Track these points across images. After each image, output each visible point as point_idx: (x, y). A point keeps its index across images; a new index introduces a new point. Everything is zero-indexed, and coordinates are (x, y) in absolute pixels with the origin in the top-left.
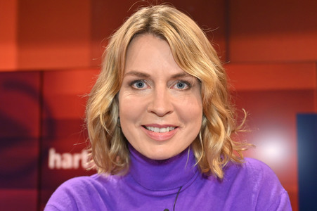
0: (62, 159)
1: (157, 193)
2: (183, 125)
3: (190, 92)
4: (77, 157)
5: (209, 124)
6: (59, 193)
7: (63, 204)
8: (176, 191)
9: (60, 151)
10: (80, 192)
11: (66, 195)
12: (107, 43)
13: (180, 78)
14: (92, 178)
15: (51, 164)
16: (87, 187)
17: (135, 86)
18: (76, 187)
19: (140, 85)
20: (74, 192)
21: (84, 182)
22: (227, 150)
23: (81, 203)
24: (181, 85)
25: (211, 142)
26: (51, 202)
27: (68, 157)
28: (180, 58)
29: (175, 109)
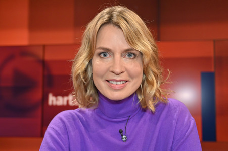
0: (57, 100)
1: (115, 120)
2: (131, 79)
3: (135, 60)
4: (66, 98)
5: (147, 79)
6: (56, 120)
7: (58, 126)
8: (127, 118)
9: (56, 95)
10: (68, 119)
11: (60, 121)
12: (85, 29)
13: (130, 52)
14: (76, 111)
15: (50, 103)
16: (73, 116)
17: (102, 55)
18: (66, 116)
19: (105, 55)
20: (64, 119)
21: (71, 113)
22: (158, 95)
23: (69, 125)
24: (130, 56)
25: (148, 90)
26: (51, 125)
27: (60, 98)
28: (130, 40)
29: (126, 70)
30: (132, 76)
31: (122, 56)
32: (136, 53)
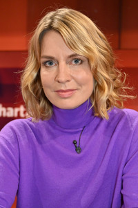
8: (81, 129)
17: (48, 64)
24: (76, 61)
28: (71, 45)
29: (73, 78)
30: (80, 84)
31: (67, 63)
32: (82, 58)
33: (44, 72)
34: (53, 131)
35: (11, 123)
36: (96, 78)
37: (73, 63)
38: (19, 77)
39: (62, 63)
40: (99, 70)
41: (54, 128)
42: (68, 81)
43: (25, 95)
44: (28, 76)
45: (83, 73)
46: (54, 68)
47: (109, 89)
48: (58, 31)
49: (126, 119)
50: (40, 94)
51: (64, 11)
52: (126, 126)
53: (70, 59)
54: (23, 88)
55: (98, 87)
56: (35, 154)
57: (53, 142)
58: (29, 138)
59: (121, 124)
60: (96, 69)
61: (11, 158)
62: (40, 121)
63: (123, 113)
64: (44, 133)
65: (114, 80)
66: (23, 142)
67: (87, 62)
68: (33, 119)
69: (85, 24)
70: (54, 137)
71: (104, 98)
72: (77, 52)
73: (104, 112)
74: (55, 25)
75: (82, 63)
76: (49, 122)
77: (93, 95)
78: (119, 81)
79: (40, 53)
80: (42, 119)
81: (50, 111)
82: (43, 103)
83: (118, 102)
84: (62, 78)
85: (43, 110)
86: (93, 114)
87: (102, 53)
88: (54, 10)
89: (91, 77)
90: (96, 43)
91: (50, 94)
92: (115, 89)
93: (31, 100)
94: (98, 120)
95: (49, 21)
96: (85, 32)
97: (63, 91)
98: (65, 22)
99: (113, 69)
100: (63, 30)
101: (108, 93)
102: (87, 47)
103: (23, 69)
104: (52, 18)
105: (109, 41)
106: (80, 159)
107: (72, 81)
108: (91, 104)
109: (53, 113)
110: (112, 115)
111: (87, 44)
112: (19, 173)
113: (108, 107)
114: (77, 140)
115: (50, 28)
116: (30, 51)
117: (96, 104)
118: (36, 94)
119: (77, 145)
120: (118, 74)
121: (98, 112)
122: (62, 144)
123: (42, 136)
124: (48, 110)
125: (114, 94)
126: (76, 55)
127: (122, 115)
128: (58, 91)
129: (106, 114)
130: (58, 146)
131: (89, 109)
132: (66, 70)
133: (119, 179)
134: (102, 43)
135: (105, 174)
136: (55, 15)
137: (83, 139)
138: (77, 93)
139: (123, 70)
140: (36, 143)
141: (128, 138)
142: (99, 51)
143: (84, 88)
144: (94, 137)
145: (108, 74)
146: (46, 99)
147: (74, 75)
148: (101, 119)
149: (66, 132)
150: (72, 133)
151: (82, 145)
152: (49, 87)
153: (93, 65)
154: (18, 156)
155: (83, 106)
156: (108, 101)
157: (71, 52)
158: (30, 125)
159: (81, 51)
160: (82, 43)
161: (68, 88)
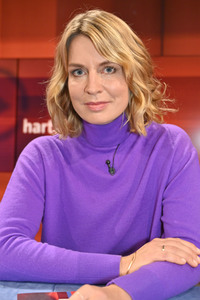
0: (33, 127)
1: (102, 149)
4: (44, 125)
7: (32, 154)
8: (115, 147)
9: (32, 121)
11: (34, 149)
15: (25, 131)
16: (51, 144)
17: (76, 73)
18: (43, 143)
19: (80, 73)
20: (40, 146)
21: (48, 140)
23: (45, 153)
24: (109, 70)
27: (37, 125)
28: (103, 52)
29: (105, 89)
30: (113, 96)
31: (98, 72)
32: (115, 66)
33: (72, 82)
34: (83, 149)
35: (36, 141)
36: (131, 89)
37: (106, 71)
38: (44, 88)
39: (93, 72)
40: (134, 79)
41: (84, 146)
42: (100, 92)
43: (50, 109)
44: (54, 87)
45: (116, 83)
46: (83, 78)
47: (147, 101)
48: (88, 36)
49: (167, 136)
50: (68, 108)
51: (95, 13)
52: (167, 144)
53: (102, 67)
54: (48, 100)
55: (135, 99)
56: (62, 176)
57: (82, 161)
58: (56, 158)
59: (161, 141)
60: (131, 79)
61: (35, 180)
62: (68, 139)
63: (164, 129)
64: (73, 151)
65: (153, 91)
66: (49, 162)
67: (121, 70)
68: (61, 136)
69: (118, 27)
70: (84, 156)
71: (140, 111)
72: (110, 59)
73: (141, 127)
74: (85, 28)
75: (115, 72)
76: (78, 139)
77: (129, 108)
78: (159, 92)
79: (68, 61)
80: (71, 136)
81: (80, 127)
82: (71, 118)
83: (158, 116)
84: (93, 89)
85: (72, 126)
86: (128, 130)
87: (138, 61)
88: (84, 12)
89: (125, 88)
90: (131, 49)
91: (79, 107)
92: (154, 101)
93: (58, 114)
94: (134, 137)
95: (77, 24)
96: (118, 37)
97: (94, 104)
98: (96, 25)
99: (152, 79)
100: (93, 34)
101: (145, 106)
102: (120, 54)
103: (48, 79)
104: (81, 21)
105: (147, 47)
106: (114, 181)
107: (105, 92)
108: (126, 119)
109: (83, 129)
110: (151, 132)
111: (121, 50)
112: (45, 197)
113: (145, 122)
114: (111, 160)
115: (79, 32)
116: (57, 59)
117: (132, 118)
118: (64, 107)
119: (110, 165)
120: (157, 84)
121: (134, 128)
122: (94, 165)
123: (70, 155)
124: (77, 126)
125: (153, 107)
126: (108, 62)
127: (162, 131)
128: (88, 104)
129: (144, 129)
130: (89, 167)
131: (124, 125)
132: (97, 80)
133: (159, 204)
134: (139, 49)
135: (143, 199)
136: (84, 17)
137: (118, 159)
138: (110, 106)
139: (163, 79)
140: (64, 163)
141: (168, 157)
142: (135, 58)
143: (118, 100)
144: (130, 156)
145: (145, 84)
146: (75, 113)
147: (106, 86)
148: (139, 136)
149: (98, 151)
150: (104, 152)
151: (116, 165)
152: (78, 99)
153: (127, 73)
154: (42, 178)
155: (117, 121)
156: (146, 115)
157: (102, 60)
158: (57, 143)
159: (114, 58)
160: (116, 49)
161: (100, 100)
